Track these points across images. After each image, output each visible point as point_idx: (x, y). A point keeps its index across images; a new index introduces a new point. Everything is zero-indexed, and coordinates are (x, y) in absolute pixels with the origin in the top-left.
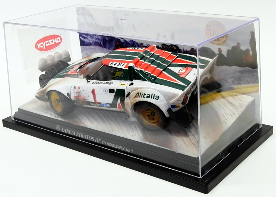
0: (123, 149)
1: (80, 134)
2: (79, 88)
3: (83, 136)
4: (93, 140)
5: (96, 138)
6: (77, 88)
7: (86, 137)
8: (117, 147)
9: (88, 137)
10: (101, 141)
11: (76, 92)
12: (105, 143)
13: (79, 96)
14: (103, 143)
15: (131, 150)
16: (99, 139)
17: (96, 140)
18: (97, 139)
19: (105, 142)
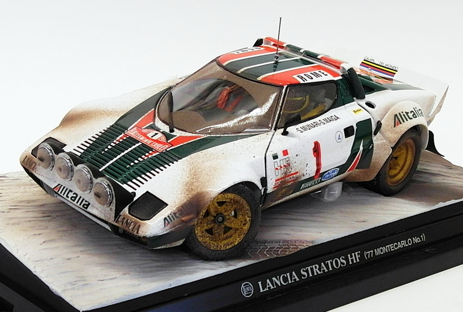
0: (407, 244)
1: (309, 268)
2: (285, 153)
3: (320, 269)
4: (343, 264)
5: (349, 255)
6: (281, 156)
7: (328, 268)
8: (396, 246)
9: (332, 263)
10: (362, 255)
11: (281, 167)
12: (371, 253)
13: (286, 175)
14: (367, 255)
15: (422, 236)
16: (356, 253)
17: (350, 259)
18: (351, 256)
19: (369, 252)
